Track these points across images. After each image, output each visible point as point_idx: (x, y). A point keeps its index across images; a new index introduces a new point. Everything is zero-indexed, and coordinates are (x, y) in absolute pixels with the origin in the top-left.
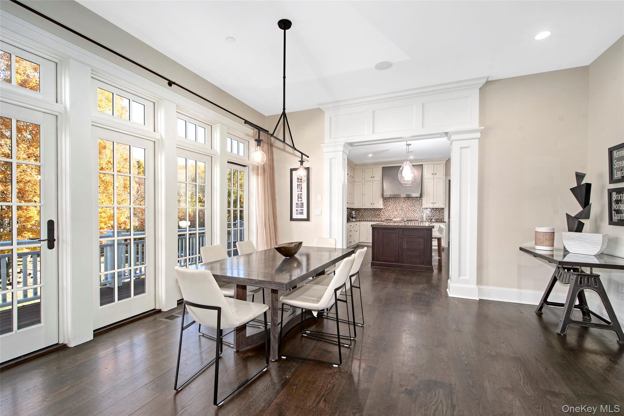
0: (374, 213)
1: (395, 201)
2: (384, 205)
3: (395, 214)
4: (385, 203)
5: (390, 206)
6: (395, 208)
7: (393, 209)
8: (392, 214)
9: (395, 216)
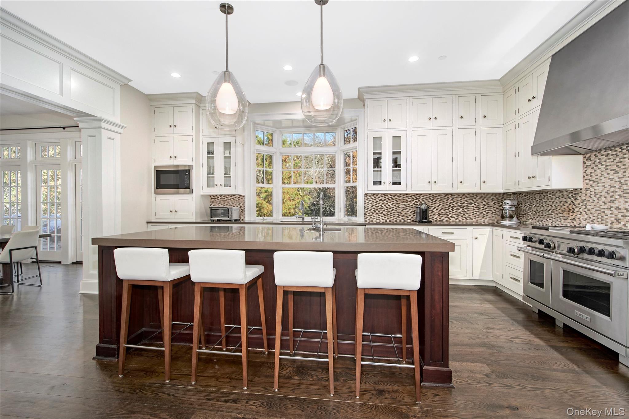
0: (561, 204)
1: (618, 159)
2: (586, 177)
3: (618, 208)
4: (589, 171)
5: (604, 180)
6: (617, 185)
7: (613, 189)
8: (610, 209)
9: (619, 216)
